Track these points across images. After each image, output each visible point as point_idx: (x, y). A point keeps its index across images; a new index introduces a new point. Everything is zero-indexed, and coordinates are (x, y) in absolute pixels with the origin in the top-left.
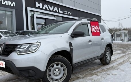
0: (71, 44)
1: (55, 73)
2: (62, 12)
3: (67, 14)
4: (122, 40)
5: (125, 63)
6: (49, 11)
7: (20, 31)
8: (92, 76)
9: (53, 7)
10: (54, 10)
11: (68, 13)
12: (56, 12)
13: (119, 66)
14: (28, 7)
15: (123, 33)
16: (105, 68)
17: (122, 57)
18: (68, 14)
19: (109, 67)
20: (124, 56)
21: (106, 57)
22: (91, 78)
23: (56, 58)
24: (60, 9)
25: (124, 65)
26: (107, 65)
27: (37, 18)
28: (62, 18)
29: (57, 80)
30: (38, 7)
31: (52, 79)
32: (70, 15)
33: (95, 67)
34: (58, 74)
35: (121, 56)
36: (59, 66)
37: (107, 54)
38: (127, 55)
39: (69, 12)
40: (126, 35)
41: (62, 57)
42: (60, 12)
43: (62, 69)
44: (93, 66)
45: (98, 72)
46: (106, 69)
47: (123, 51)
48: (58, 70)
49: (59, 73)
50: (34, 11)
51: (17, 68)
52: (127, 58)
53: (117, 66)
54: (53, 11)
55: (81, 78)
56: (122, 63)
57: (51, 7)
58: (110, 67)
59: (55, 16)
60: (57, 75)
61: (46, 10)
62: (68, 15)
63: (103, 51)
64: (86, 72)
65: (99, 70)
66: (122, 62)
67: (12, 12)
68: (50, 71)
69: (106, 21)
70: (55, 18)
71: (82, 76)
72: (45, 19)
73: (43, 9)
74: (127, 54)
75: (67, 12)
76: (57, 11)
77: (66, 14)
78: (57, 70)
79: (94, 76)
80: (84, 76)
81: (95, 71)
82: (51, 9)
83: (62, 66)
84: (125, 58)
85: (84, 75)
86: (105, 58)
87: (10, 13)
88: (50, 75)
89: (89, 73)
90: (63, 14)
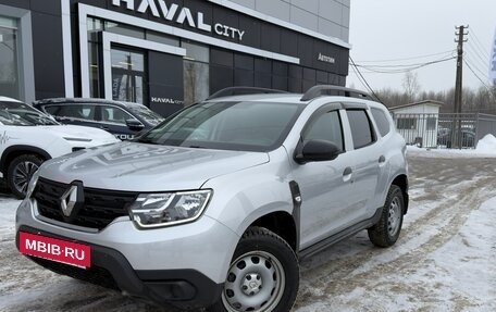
0: (295, 189)
1: (246, 288)
2: (208, 28)
3: (226, 34)
4: (419, 141)
5: (446, 241)
6: (162, 20)
7: (55, 100)
8: (351, 289)
9: (174, 7)
10: (181, 20)
11: (230, 31)
12: (185, 25)
13: (428, 251)
14: (80, 5)
15: (421, 116)
16: (386, 261)
17: (432, 215)
18: (231, 35)
19: (397, 256)
20: (437, 209)
21: (389, 219)
22: (350, 297)
23: (253, 238)
24: (200, 16)
25: (444, 248)
26: (390, 249)
27: (114, 45)
28: (206, 50)
29: (251, 309)
30: (118, 4)
31: (238, 306)
32: (237, 40)
33: (352, 254)
34: (255, 289)
35: (428, 210)
36: (262, 263)
37: (391, 211)
38: (447, 206)
39: (234, 30)
40: (431, 123)
41: (270, 233)
42: (202, 26)
43: (270, 272)
44: (344, 253)
45: (366, 275)
46: (390, 263)
47: (428, 187)
48: (258, 278)
49: (260, 287)
50: (103, 21)
51: (137, 273)
52: (448, 220)
53: (422, 250)
54: (174, 23)
55: (316, 298)
56: (435, 241)
57: (168, 8)
58: (402, 257)
59: (180, 40)
60: (252, 294)
61: (149, 19)
62: (229, 39)
63: (381, 203)
64: (325, 272)
65: (367, 267)
66: (437, 236)
67: (17, 20)
68: (233, 280)
69: (364, 67)
70: (181, 51)
71: (318, 291)
72: (145, 52)
73: (139, 15)
74: (444, 201)
75: (226, 28)
76: (192, 24)
77: (222, 37)
78: (254, 276)
79: (359, 291)
80: (326, 291)
81: (356, 272)
82: (169, 16)
83: (268, 265)
84: (443, 222)
85: (321, 285)
86: (386, 226)
87: (9, 24)
88: (230, 293)
89: (339, 278)
90: (213, 34)
